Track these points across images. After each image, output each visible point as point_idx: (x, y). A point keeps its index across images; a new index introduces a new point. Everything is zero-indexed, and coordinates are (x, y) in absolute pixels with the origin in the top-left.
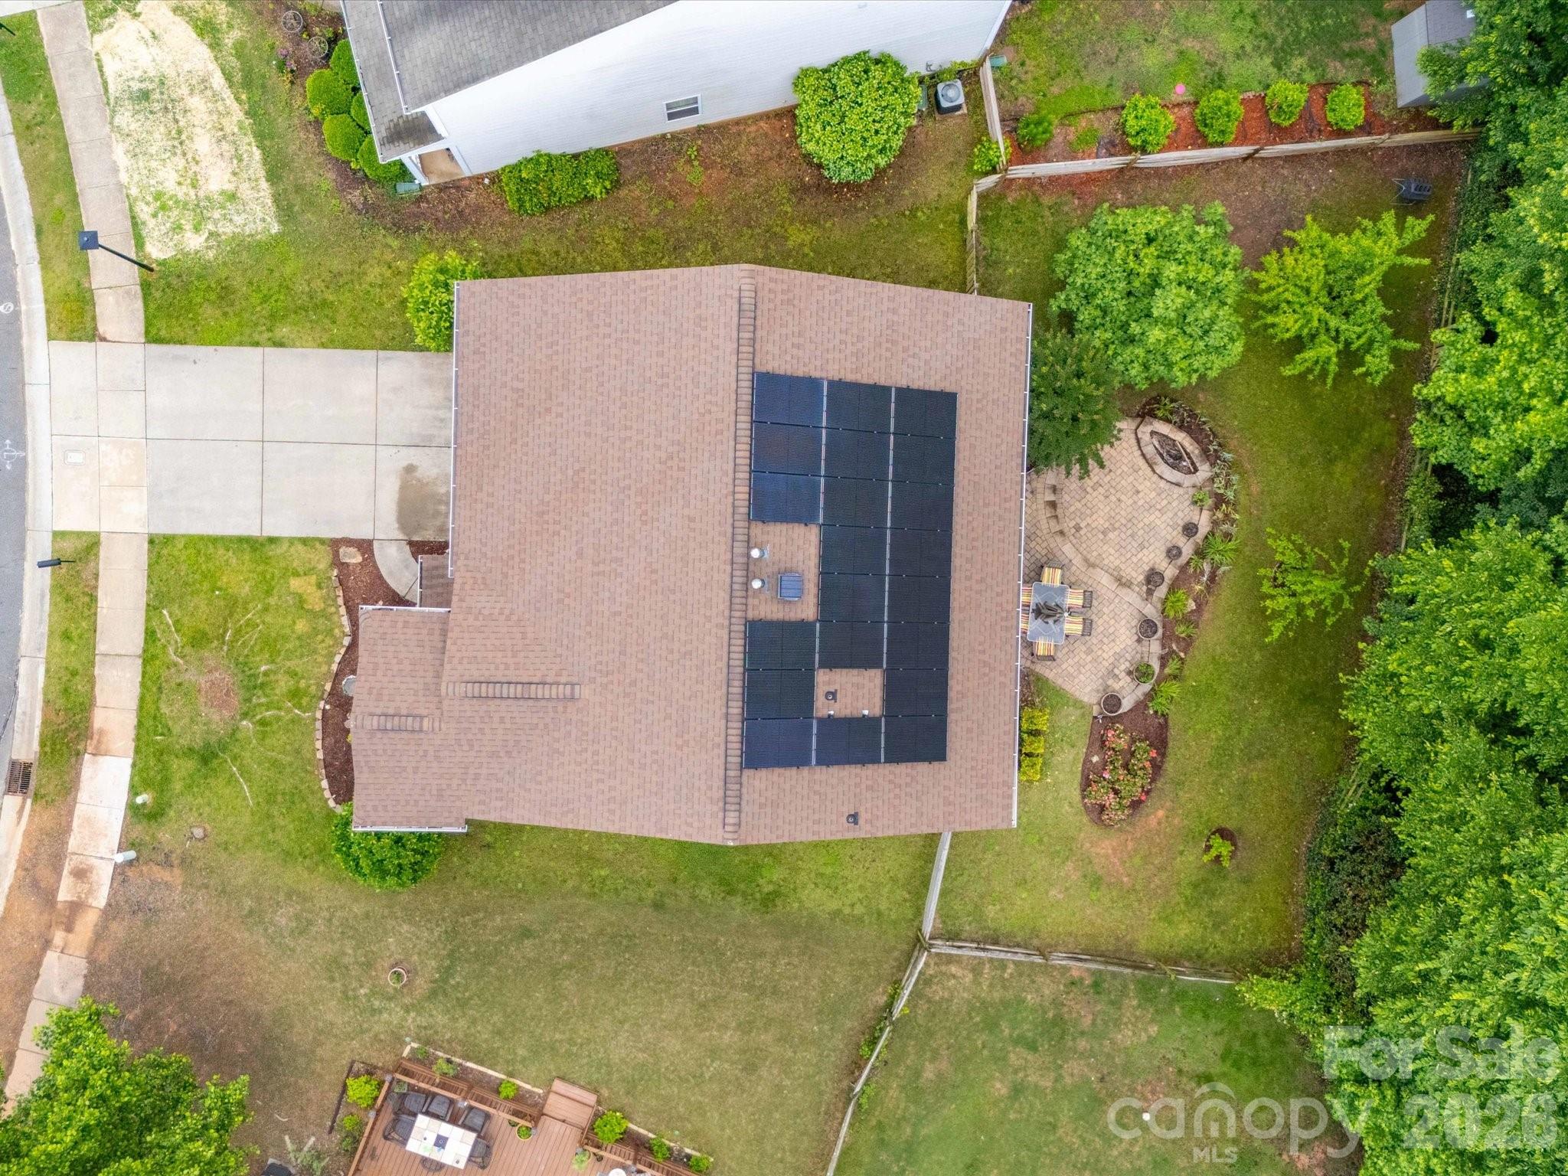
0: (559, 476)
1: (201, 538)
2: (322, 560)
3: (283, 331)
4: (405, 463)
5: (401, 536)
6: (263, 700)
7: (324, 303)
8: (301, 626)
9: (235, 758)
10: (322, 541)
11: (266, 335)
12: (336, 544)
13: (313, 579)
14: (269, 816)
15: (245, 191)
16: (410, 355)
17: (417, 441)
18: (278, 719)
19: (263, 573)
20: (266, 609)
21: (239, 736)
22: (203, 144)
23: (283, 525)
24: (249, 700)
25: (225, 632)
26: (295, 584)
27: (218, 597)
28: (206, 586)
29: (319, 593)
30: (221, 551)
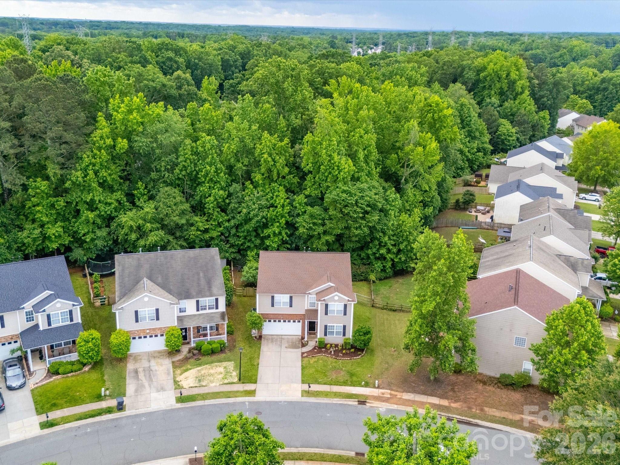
1: (302, 376)
2: (306, 359)
3: (255, 364)
4: (285, 348)
5: (301, 349)
6: (338, 367)
8: (321, 361)
9: (352, 371)
10: (302, 359)
11: (256, 366)
12: (302, 357)
13: (310, 360)
14: (363, 367)
15: (225, 365)
16: (261, 347)
17: (280, 346)
19: (310, 367)
20: (318, 367)
21: (347, 370)
22: (212, 371)
23: (299, 364)
25: (323, 372)
26: (311, 363)
27: (315, 373)
28: (313, 375)
29: (314, 359)
30: (305, 373)
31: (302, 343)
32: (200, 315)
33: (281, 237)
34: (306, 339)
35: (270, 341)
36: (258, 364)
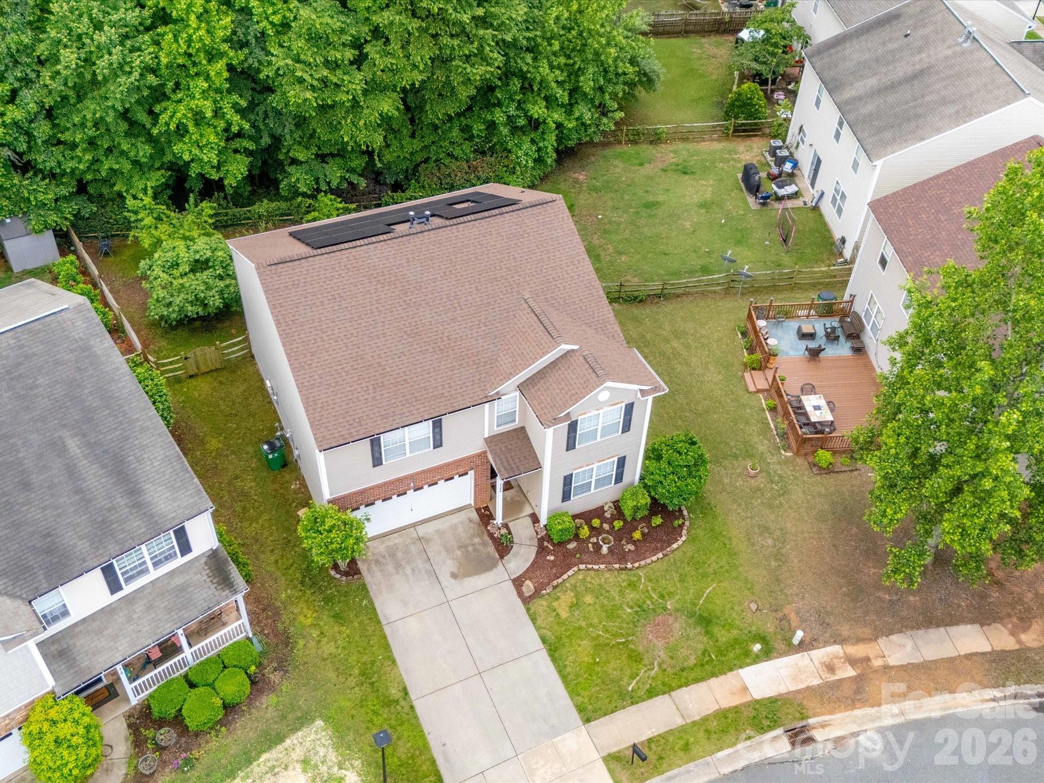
0: (415, 346)
1: (567, 687)
2: (540, 605)
3: (394, 692)
4: (452, 580)
5: (500, 564)
6: (648, 602)
7: (363, 674)
8: (589, 599)
9: (695, 605)
10: (528, 610)
11: (402, 703)
12: (526, 601)
13: (555, 604)
14: (715, 573)
16: (377, 605)
17: (434, 578)
18: (654, 590)
19: (568, 637)
20: (591, 625)
21: (680, 607)
23: (530, 637)
24: (654, 610)
25: (620, 643)
26: (564, 614)
27: (600, 658)
28: (598, 669)
29: (563, 597)
30: (568, 670)
31: (491, 535)
32: (130, 599)
33: (222, 125)
34: (499, 520)
35: (390, 568)
36: (405, 692)
